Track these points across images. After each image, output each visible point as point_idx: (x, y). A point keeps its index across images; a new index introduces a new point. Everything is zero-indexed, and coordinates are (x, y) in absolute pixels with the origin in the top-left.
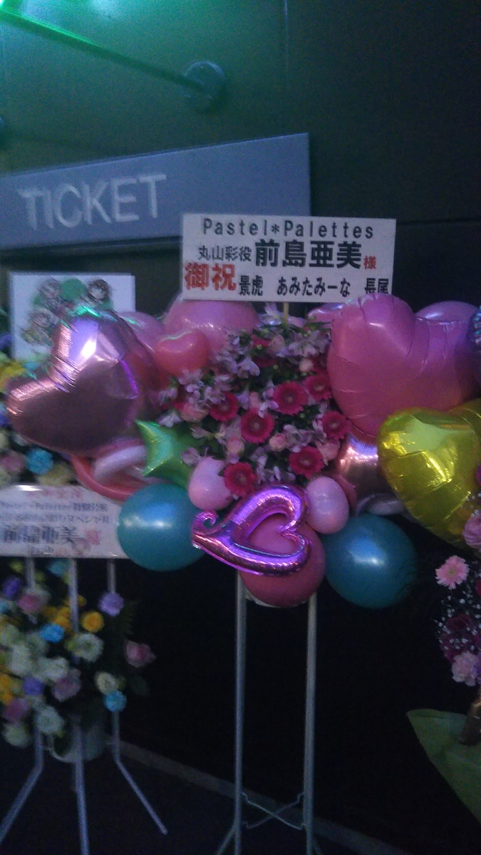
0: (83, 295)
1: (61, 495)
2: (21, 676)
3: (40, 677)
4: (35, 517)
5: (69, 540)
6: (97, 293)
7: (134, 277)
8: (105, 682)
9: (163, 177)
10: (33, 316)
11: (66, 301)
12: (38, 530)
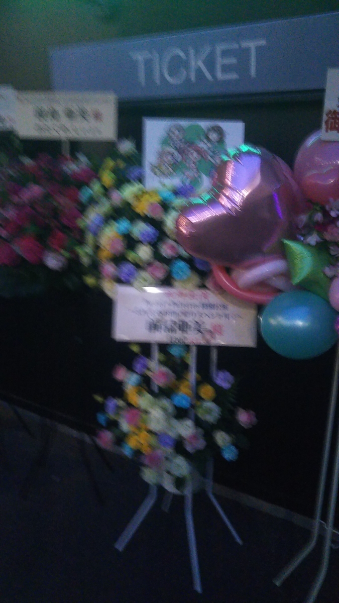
0: (202, 137)
1: (193, 296)
2: (159, 434)
3: (172, 434)
4: (174, 313)
5: (199, 331)
6: (214, 136)
7: (244, 124)
8: (221, 438)
9: (263, 42)
10: (161, 155)
11: (188, 142)
12: (175, 323)
